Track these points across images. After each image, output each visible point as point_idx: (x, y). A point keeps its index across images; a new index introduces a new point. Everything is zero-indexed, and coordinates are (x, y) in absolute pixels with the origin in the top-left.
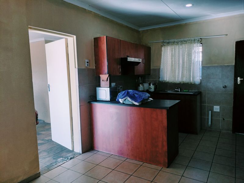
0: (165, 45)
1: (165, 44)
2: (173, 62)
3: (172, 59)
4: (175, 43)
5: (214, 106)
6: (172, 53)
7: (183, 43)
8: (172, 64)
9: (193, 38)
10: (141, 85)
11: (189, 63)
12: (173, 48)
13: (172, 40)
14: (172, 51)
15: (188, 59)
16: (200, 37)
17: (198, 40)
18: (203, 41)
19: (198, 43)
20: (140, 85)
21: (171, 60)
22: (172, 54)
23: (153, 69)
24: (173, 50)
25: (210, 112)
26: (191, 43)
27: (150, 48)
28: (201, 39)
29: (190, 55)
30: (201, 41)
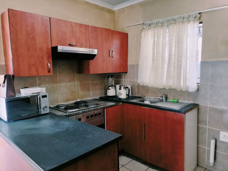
0: (145, 28)
1: (145, 26)
2: (155, 55)
3: (154, 49)
4: (159, 24)
5: (221, 132)
6: (154, 40)
7: (171, 23)
8: (153, 57)
9: (187, 13)
10: (112, 88)
11: (178, 56)
12: (156, 32)
13: (155, 21)
14: (155, 38)
15: (177, 48)
16: (199, 11)
17: (195, 17)
18: (204, 18)
19: (194, 21)
20: (110, 88)
21: (153, 51)
22: (154, 42)
23: (131, 65)
24: (155, 36)
25: (213, 142)
26: (183, 22)
27: (127, 34)
28: (200, 13)
29: (179, 42)
30: (200, 18)
